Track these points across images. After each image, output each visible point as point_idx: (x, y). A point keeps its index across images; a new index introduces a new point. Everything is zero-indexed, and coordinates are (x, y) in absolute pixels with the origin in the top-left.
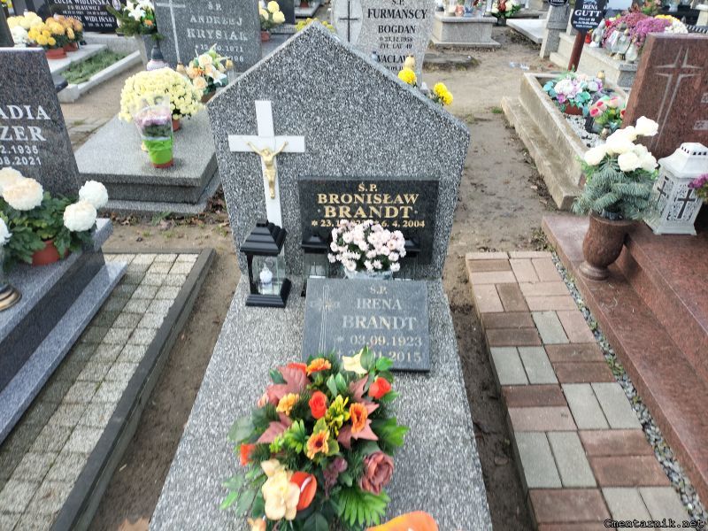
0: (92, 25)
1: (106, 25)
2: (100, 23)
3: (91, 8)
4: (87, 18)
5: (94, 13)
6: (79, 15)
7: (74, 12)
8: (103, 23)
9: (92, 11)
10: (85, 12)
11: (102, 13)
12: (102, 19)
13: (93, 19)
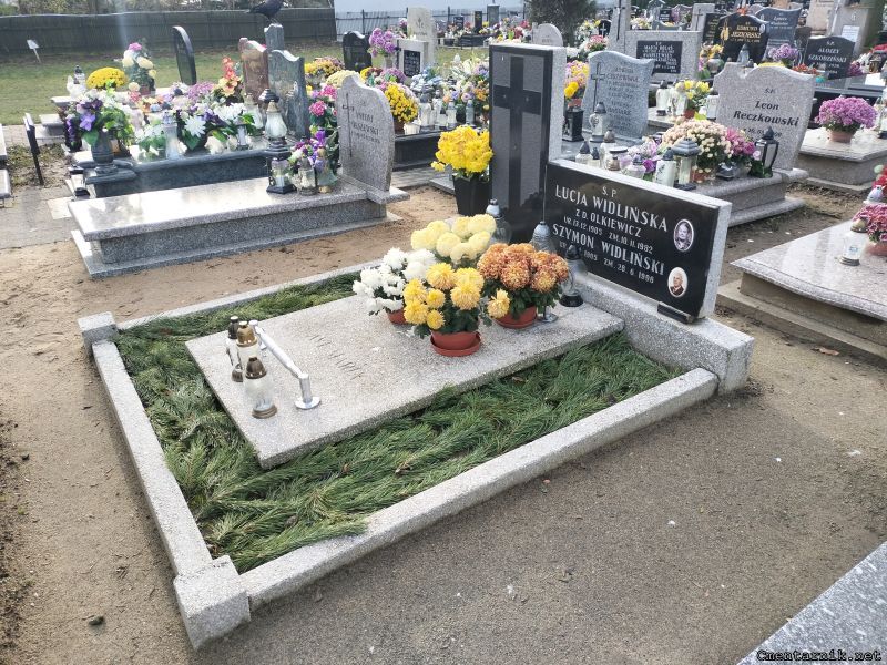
0: (611, 263)
1: (642, 276)
2: (629, 266)
3: (620, 226)
4: (605, 246)
5: (624, 240)
6: (592, 235)
7: (583, 226)
8: (637, 269)
9: (622, 234)
10: (606, 230)
11: (641, 246)
12: (636, 259)
13: (618, 253)
